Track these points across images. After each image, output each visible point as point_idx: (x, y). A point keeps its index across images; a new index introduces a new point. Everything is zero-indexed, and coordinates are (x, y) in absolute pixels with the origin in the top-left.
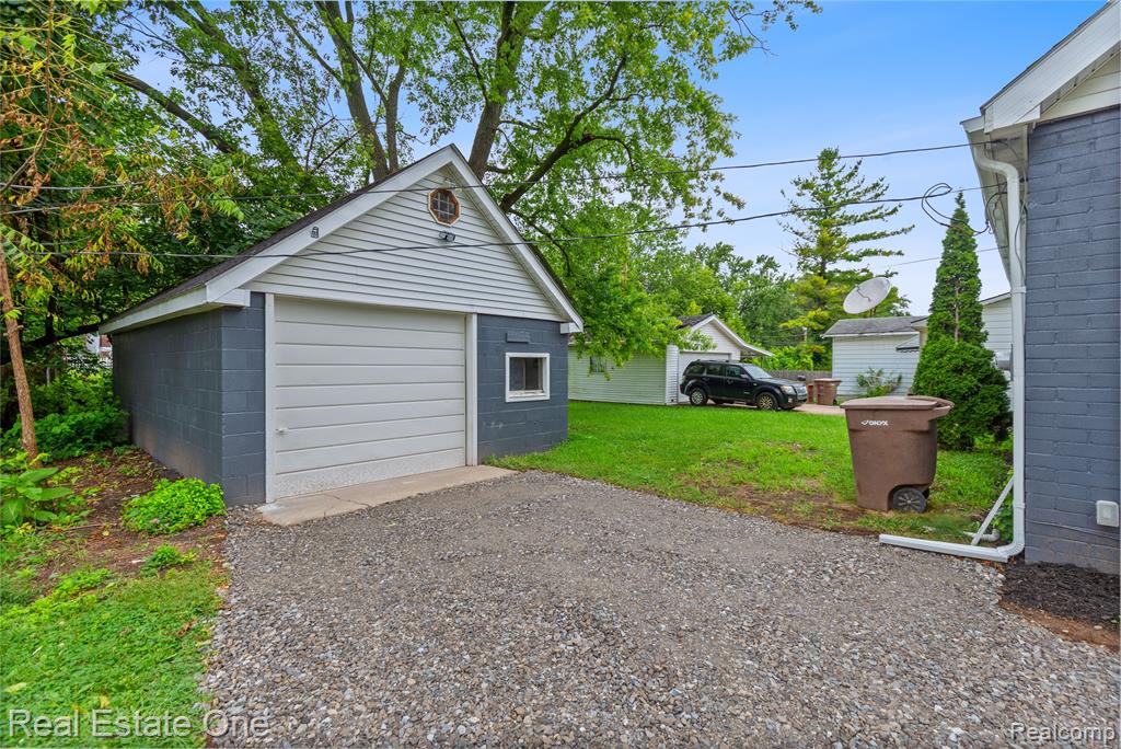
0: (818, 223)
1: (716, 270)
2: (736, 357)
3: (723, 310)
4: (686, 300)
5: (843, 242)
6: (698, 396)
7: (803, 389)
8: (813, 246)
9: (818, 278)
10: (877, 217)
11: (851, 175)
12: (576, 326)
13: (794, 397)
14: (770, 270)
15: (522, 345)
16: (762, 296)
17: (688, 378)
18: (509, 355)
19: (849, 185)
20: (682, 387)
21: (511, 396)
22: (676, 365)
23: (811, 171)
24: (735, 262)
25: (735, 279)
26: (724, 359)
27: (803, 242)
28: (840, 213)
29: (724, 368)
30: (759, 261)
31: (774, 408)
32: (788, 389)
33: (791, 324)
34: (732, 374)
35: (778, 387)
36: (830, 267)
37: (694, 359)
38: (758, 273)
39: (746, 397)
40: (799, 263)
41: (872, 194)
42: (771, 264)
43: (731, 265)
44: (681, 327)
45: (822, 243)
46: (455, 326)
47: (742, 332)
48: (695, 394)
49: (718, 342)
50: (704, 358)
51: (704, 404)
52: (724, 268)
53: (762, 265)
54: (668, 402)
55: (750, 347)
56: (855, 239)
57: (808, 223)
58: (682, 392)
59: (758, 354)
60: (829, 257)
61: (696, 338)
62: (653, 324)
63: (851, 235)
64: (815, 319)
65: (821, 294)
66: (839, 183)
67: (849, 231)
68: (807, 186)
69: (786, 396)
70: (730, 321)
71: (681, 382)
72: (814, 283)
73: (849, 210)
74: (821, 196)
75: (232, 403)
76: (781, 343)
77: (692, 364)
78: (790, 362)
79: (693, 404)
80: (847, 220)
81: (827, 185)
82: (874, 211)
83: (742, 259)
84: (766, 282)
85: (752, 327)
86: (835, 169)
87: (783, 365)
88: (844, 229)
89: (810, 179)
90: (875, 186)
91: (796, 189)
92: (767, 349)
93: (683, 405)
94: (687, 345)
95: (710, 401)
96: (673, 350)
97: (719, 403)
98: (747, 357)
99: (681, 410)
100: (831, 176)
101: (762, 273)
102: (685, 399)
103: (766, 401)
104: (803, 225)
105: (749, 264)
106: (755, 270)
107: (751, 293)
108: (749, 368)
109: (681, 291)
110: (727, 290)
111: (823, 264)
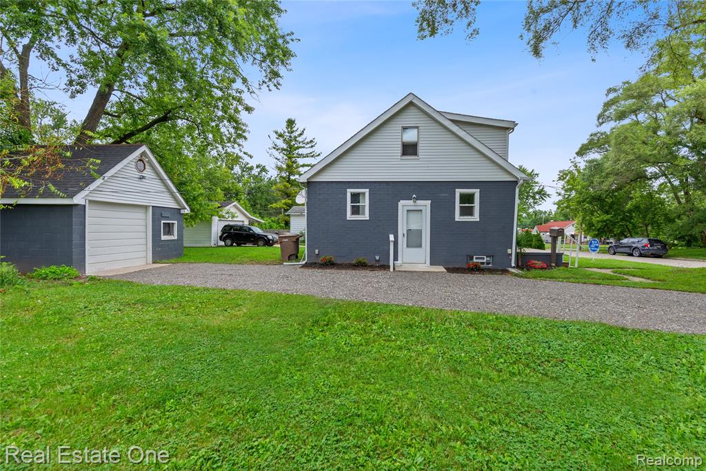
0: (286, 155)
1: (232, 169)
2: (246, 223)
3: (237, 195)
4: (214, 188)
5: (298, 167)
6: (229, 242)
7: (276, 237)
8: (284, 166)
9: (286, 184)
10: (312, 156)
11: (301, 134)
12: (187, 211)
13: (273, 240)
14: (263, 173)
15: (167, 218)
16: (259, 188)
17: (223, 233)
18: (163, 222)
19: (300, 139)
20: (221, 238)
21: (164, 238)
22: (217, 227)
23: (282, 128)
24: (243, 166)
25: (243, 176)
26: (241, 224)
27: (279, 164)
28: (296, 152)
29: (241, 228)
30: (257, 167)
31: (264, 245)
32: (270, 237)
33: (274, 205)
34: (245, 231)
35: (266, 236)
36: (292, 178)
37: (227, 223)
38: (257, 174)
39: (252, 241)
40: (278, 175)
41: (310, 145)
42: (264, 169)
43: (241, 167)
44: (219, 207)
45: (288, 166)
46: (143, 211)
47: (248, 208)
48: (227, 241)
49: (238, 215)
50: (231, 223)
51: (232, 245)
52: (237, 169)
53: (259, 170)
54: (213, 245)
55: (254, 218)
56: (303, 166)
57: (282, 154)
58: (221, 240)
59: (257, 221)
60: (291, 173)
61: (228, 213)
62: (208, 206)
63: (301, 163)
64: (285, 204)
65: (288, 191)
66: (296, 137)
67: (301, 161)
68: (281, 136)
69: (269, 240)
70: (242, 202)
71: (219, 235)
72: (285, 186)
73: (301, 151)
74: (287, 142)
75: (75, 237)
76: (270, 215)
77: (225, 226)
78: (275, 225)
79: (226, 246)
80: (300, 156)
81: (290, 137)
82: (311, 153)
83: (248, 164)
84: (261, 180)
85: (253, 206)
86: (295, 129)
87: (271, 227)
88: (298, 160)
89: (282, 132)
90: (311, 141)
91: (276, 136)
92: (262, 218)
93: (221, 246)
94: (223, 217)
95: (234, 244)
96: (216, 219)
97: (239, 245)
98: (252, 223)
99: (220, 248)
100: (292, 132)
101: (259, 174)
102: (222, 243)
103: (261, 243)
104: (280, 156)
105: (251, 168)
106: (255, 172)
107: (253, 185)
108: (253, 228)
109: (211, 181)
110: (239, 182)
111: (289, 176)
